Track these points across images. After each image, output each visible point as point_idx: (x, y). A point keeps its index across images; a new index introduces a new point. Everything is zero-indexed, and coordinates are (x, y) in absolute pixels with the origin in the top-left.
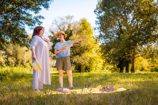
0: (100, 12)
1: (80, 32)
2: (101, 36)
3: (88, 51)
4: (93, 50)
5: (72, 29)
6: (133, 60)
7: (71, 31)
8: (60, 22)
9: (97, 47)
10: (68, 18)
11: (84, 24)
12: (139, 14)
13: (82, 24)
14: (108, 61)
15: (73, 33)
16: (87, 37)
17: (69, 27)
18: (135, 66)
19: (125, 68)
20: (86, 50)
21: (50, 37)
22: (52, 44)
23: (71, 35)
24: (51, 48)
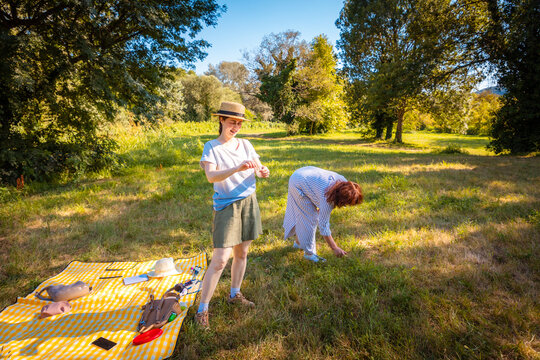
0: (347, 25)
1: (310, 62)
2: (346, 69)
3: (325, 97)
4: (334, 96)
5: (294, 57)
6: (402, 116)
7: (293, 61)
8: (274, 43)
9: (340, 89)
10: (292, 35)
11: (319, 45)
12: (415, 32)
13: (317, 46)
14: (355, 117)
15: (297, 63)
16: (323, 71)
17: (291, 50)
18: (404, 124)
19: (385, 131)
20: (321, 94)
21: (257, 70)
22: (261, 84)
23: (292, 67)
24: (258, 91)
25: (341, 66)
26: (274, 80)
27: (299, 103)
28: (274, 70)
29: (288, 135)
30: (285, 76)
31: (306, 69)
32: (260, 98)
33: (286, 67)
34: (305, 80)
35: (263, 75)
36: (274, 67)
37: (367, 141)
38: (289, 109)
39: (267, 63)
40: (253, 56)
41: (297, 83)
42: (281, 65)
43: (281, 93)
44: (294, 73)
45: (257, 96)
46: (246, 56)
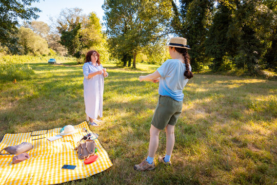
0: (107, 8)
1: (88, 26)
2: (108, 31)
3: (97, 45)
4: (101, 44)
5: (80, 22)
6: (135, 56)
7: (80, 24)
8: (68, 14)
9: (104, 41)
10: (77, 10)
11: (93, 18)
12: (142, 16)
14: (114, 55)
15: (81, 25)
16: (96, 31)
17: (78, 19)
18: (136, 60)
19: (128, 63)
20: (95, 43)
21: (58, 28)
22: (60, 35)
23: (79, 27)
24: (60, 39)
25: (105, 29)
26: (69, 34)
27: (83, 47)
28: (68, 29)
29: (78, 64)
30: (75, 32)
31: (87, 30)
32: (61, 43)
33: (76, 27)
34: (86, 35)
35: (62, 31)
36: (68, 26)
37: (120, 67)
38: (78, 50)
39: (64, 24)
40: (55, 20)
41: (82, 36)
42: (73, 26)
43: (73, 41)
44: (80, 31)
45: (59, 42)
46: (51, 19)
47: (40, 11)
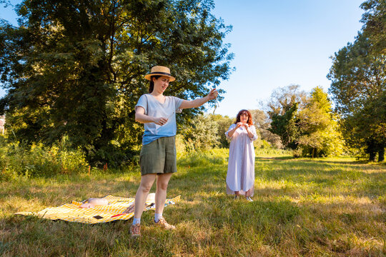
0: (336, 77)
1: (309, 105)
2: (338, 108)
3: (323, 129)
4: (331, 128)
5: (296, 101)
7: (295, 105)
8: (281, 94)
11: (316, 95)
13: (314, 94)
14: (350, 143)
15: (298, 106)
16: (321, 111)
17: (293, 98)
20: (319, 127)
21: (269, 112)
22: (271, 121)
23: (295, 109)
24: (270, 126)
25: (333, 107)
26: (281, 118)
27: (302, 134)
28: (281, 112)
29: (293, 158)
30: (289, 115)
31: (306, 110)
32: (271, 131)
33: (290, 109)
34: (306, 118)
35: (274, 116)
36: (281, 110)
38: (293, 139)
39: (276, 107)
40: (266, 103)
41: (299, 120)
42: (287, 108)
43: (287, 127)
44: (297, 112)
45: (269, 129)
46: (261, 103)
47: (224, 92)
